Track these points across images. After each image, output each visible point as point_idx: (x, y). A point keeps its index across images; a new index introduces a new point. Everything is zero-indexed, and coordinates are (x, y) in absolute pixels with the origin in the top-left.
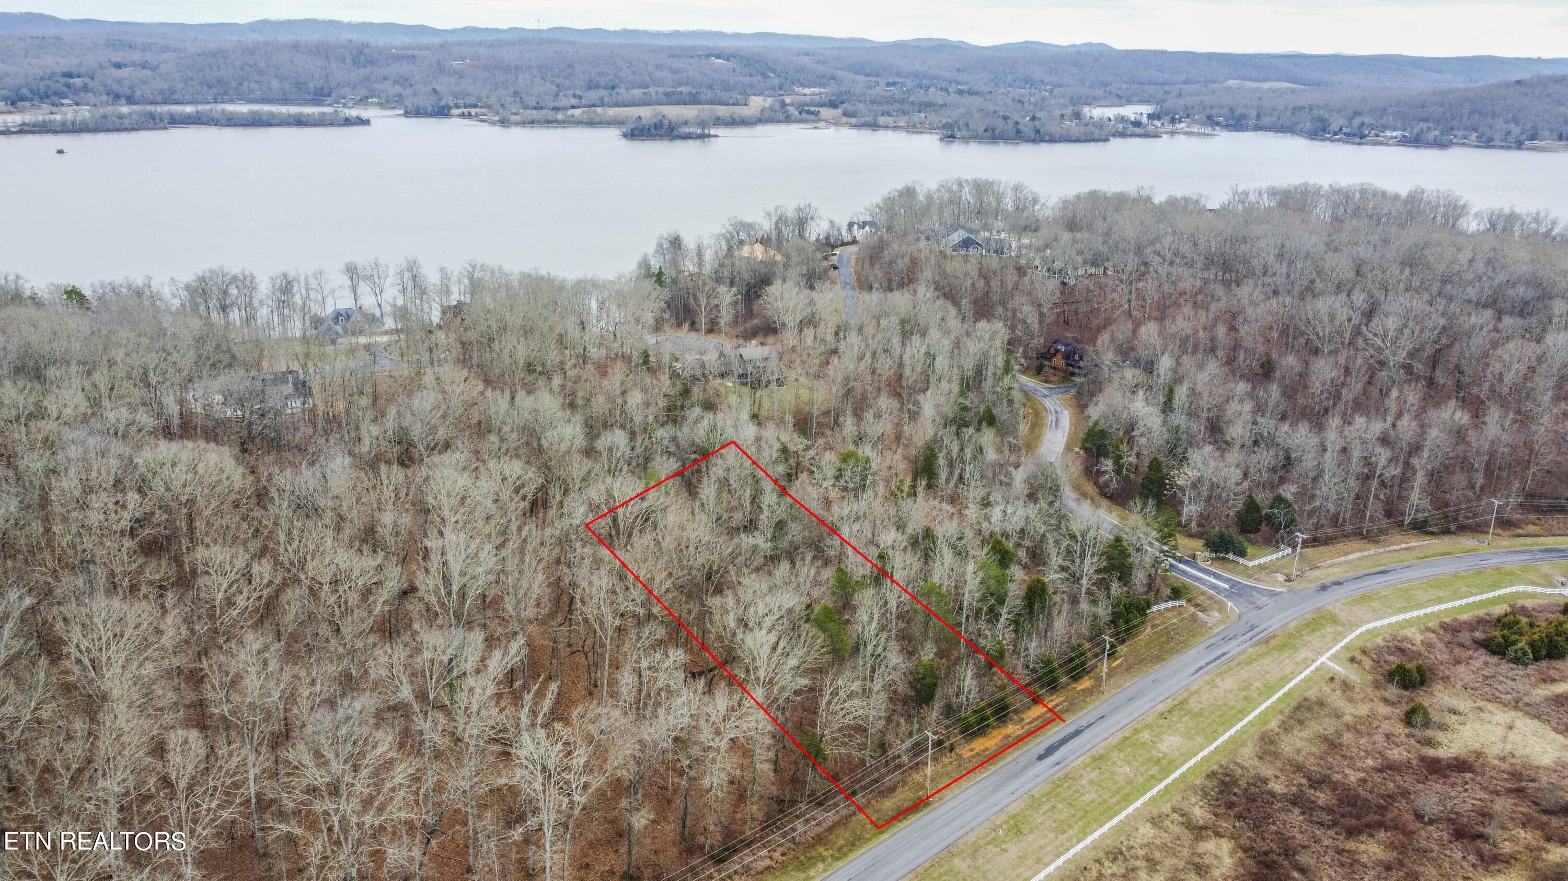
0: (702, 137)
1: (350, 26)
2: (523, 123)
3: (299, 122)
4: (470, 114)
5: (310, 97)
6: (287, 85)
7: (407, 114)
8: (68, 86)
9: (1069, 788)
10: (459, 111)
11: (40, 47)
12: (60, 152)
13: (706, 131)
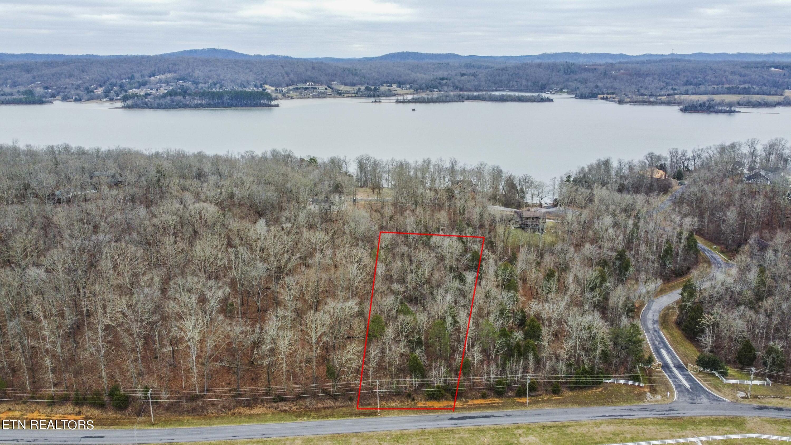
0: (730, 112)
1: (585, 55)
2: (630, 103)
3: (520, 100)
4: (607, 97)
5: (538, 88)
6: (529, 83)
7: (576, 97)
8: (440, 83)
9: (446, 435)
10: (601, 96)
11: (440, 68)
12: (414, 110)
13: (733, 109)
